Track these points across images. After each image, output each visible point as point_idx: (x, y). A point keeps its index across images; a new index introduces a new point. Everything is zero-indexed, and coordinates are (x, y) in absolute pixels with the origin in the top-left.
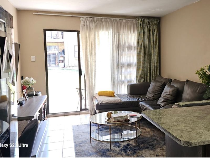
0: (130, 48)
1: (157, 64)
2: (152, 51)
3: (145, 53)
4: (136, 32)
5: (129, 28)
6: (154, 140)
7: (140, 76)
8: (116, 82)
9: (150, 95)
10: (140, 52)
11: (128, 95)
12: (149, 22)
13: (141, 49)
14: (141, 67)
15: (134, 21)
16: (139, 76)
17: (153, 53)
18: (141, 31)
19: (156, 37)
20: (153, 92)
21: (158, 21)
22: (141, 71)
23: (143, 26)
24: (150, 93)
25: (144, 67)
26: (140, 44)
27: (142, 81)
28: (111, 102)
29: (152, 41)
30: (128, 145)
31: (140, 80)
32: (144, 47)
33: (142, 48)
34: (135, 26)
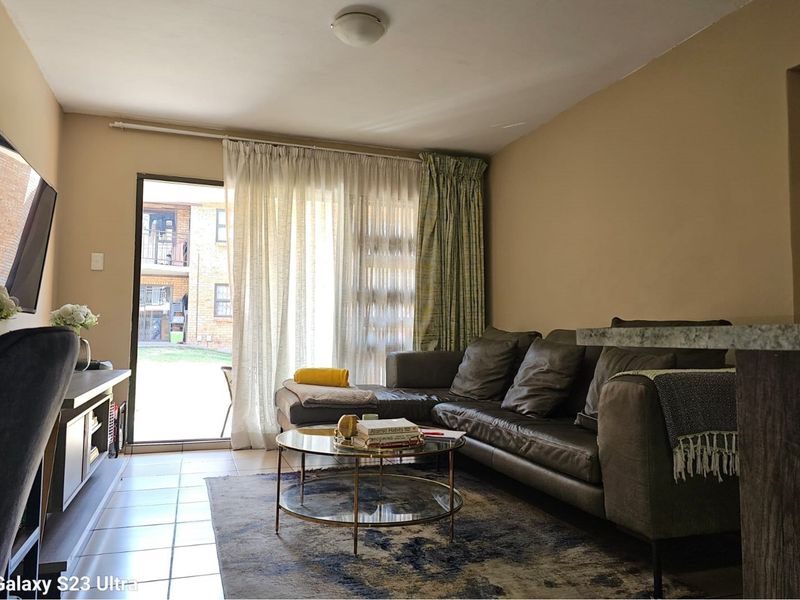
0: (395, 244)
1: (481, 296)
2: (466, 253)
3: (441, 262)
4: (416, 198)
5: (396, 186)
6: (513, 529)
7: (427, 332)
8: (350, 348)
9: (468, 386)
10: (428, 255)
11: (388, 387)
12: (457, 167)
13: (430, 246)
14: (431, 303)
15: (412, 164)
16: (422, 330)
17: (466, 261)
18: (431, 193)
19: (476, 213)
20: (478, 375)
21: (485, 166)
22: (428, 316)
23: (437, 178)
24: (466, 379)
25: (440, 304)
26: (428, 230)
27: (432, 347)
28: (343, 400)
29: (465, 224)
30: (418, 541)
31: (425, 343)
32: (440, 241)
33: (435, 243)
34: (414, 178)
